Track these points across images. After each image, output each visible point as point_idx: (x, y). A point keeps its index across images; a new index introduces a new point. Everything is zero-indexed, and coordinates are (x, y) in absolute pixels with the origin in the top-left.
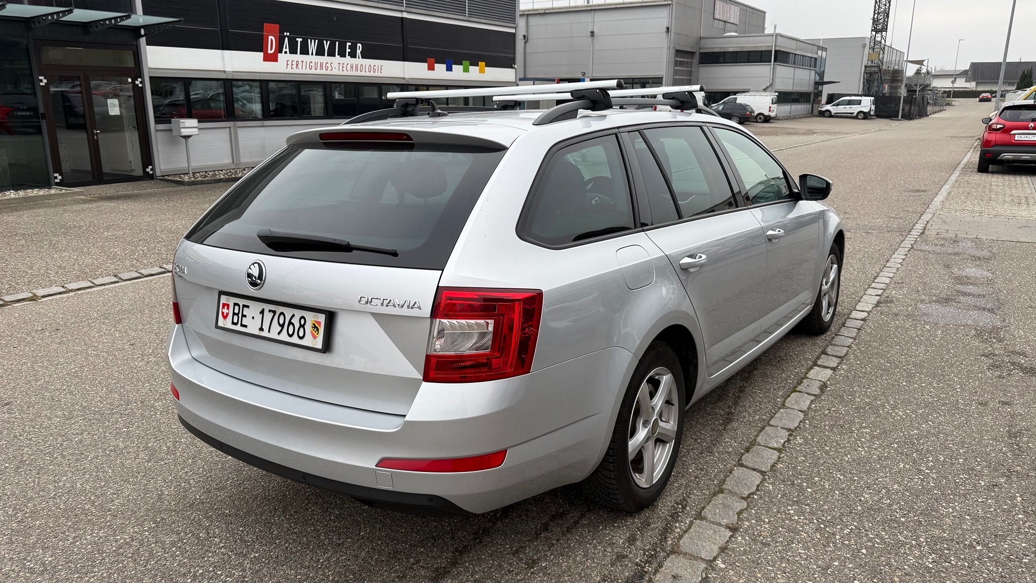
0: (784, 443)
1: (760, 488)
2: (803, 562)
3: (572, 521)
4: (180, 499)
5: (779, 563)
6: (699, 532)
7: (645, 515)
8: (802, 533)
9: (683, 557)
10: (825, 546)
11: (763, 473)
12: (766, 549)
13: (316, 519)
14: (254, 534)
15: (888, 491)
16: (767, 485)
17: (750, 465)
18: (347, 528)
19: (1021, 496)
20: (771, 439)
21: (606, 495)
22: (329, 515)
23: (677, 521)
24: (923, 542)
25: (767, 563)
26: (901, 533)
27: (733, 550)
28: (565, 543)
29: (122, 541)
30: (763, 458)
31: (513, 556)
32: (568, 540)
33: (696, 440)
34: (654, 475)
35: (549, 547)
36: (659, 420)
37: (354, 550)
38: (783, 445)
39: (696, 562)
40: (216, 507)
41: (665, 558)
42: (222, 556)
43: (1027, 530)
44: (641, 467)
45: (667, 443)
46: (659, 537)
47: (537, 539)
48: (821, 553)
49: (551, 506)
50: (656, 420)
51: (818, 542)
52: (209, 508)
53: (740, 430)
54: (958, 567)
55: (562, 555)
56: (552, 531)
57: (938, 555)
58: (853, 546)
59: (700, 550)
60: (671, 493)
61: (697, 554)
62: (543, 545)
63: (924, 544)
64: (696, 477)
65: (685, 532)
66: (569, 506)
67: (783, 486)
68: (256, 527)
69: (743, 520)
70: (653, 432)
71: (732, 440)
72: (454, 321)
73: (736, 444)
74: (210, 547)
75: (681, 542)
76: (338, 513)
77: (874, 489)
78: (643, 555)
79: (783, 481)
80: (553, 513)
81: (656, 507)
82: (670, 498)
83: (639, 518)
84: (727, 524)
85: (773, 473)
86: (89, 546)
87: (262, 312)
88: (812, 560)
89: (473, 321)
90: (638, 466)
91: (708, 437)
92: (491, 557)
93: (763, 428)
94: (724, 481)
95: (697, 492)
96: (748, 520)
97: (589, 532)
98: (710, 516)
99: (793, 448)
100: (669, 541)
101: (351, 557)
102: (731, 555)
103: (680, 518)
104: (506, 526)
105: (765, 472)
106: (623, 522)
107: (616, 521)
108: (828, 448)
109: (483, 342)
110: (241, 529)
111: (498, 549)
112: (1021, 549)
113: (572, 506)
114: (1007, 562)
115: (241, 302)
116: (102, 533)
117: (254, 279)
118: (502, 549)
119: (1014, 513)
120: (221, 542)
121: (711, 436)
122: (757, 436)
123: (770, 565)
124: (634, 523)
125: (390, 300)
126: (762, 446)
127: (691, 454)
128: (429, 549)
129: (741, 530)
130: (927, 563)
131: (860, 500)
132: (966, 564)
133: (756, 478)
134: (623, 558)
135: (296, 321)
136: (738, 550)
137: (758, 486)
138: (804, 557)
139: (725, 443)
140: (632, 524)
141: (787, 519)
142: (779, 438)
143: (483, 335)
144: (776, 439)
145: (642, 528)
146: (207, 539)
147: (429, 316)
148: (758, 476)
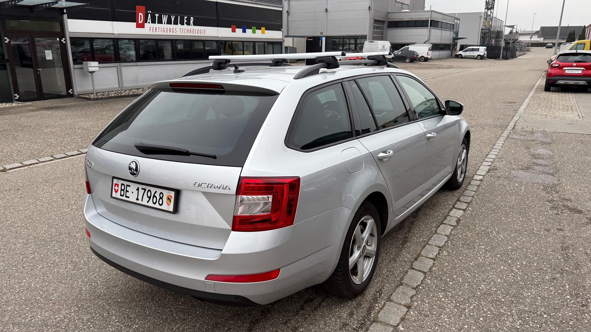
0: (437, 255)
1: (423, 282)
2: (447, 326)
3: (317, 304)
4: (92, 293)
5: (434, 327)
6: (389, 309)
7: (358, 299)
8: (446, 309)
9: (380, 324)
10: (459, 316)
11: (424, 273)
12: (427, 319)
13: (171, 304)
14: (135, 314)
15: (495, 283)
16: (427, 280)
17: (417, 268)
18: (189, 309)
19: (569, 285)
20: (429, 252)
21: (337, 289)
22: (178, 301)
23: (376, 303)
24: (514, 313)
25: (427, 327)
26: (502, 308)
27: (408, 319)
28: (314, 317)
29: (59, 319)
30: (424, 264)
31: (284, 325)
32: (315, 315)
33: (387, 254)
34: (364, 276)
35: (304, 319)
36: (366, 245)
37: (193, 323)
38: (436, 256)
39: (387, 327)
40: (113, 297)
41: (370, 325)
42: (117, 327)
43: (572, 305)
44: (356, 272)
45: (371, 257)
46: (367, 313)
47: (297, 315)
48: (458, 320)
49: (305, 295)
50: (365, 245)
51: (456, 314)
52: (109, 298)
53: (412, 247)
54: (534, 328)
55: (312, 324)
56: (306, 310)
57: (522, 320)
58: (475, 316)
59: (390, 320)
60: (373, 286)
61: (388, 322)
62: (301, 318)
63: (515, 314)
64: (387, 276)
65: (381, 309)
66: (315, 295)
67: (436, 281)
68: (136, 309)
69: (414, 302)
70: (363, 252)
71: (407, 253)
72: (250, 197)
73: (409, 256)
74: (110, 322)
75: (379, 315)
76: (184, 300)
77: (487, 282)
78: (358, 323)
79: (436, 278)
80: (306, 299)
81: (365, 294)
82: (373, 289)
83: (355, 301)
84: (405, 304)
85: (430, 273)
86: (40, 322)
87: (138, 189)
88: (452, 325)
89: (260, 196)
90: (355, 271)
91: (394, 252)
92: (271, 326)
93: (424, 246)
94: (403, 278)
95: (388, 285)
96: (416, 301)
97: (327, 310)
98: (395, 299)
99: (441, 258)
100: (372, 315)
101: (191, 327)
102: (407, 322)
103: (378, 301)
104: (279, 307)
105: (426, 273)
106: (346, 303)
107: (342, 303)
108: (461, 258)
109: (266, 207)
110: (128, 311)
111: (275, 321)
112: (568, 316)
113: (317, 294)
114: (561, 324)
115: (126, 183)
116: (47, 314)
117: (133, 171)
118: (278, 321)
119: (565, 295)
120: (116, 319)
121: (395, 251)
122: (421, 251)
123: (429, 328)
124: (353, 304)
125: (212, 184)
126: (424, 257)
127: (384, 262)
128: (236, 322)
129: (413, 307)
130: (517, 326)
131: (479, 288)
132: (538, 326)
133: (421, 276)
134: (347, 325)
135: (157, 195)
136: (411, 319)
137: (422, 281)
138: (448, 323)
139: (403, 255)
140: (351, 305)
141: (438, 300)
142: (433, 252)
143: (266, 204)
144: (432, 253)
145: (357, 307)
146: (108, 317)
147: (235, 194)
148: (422, 275)
